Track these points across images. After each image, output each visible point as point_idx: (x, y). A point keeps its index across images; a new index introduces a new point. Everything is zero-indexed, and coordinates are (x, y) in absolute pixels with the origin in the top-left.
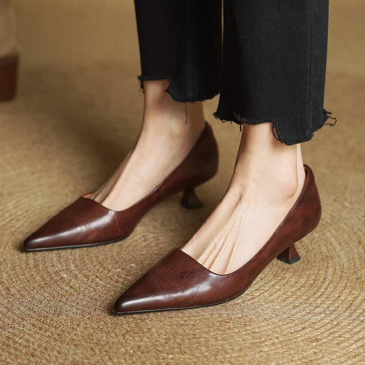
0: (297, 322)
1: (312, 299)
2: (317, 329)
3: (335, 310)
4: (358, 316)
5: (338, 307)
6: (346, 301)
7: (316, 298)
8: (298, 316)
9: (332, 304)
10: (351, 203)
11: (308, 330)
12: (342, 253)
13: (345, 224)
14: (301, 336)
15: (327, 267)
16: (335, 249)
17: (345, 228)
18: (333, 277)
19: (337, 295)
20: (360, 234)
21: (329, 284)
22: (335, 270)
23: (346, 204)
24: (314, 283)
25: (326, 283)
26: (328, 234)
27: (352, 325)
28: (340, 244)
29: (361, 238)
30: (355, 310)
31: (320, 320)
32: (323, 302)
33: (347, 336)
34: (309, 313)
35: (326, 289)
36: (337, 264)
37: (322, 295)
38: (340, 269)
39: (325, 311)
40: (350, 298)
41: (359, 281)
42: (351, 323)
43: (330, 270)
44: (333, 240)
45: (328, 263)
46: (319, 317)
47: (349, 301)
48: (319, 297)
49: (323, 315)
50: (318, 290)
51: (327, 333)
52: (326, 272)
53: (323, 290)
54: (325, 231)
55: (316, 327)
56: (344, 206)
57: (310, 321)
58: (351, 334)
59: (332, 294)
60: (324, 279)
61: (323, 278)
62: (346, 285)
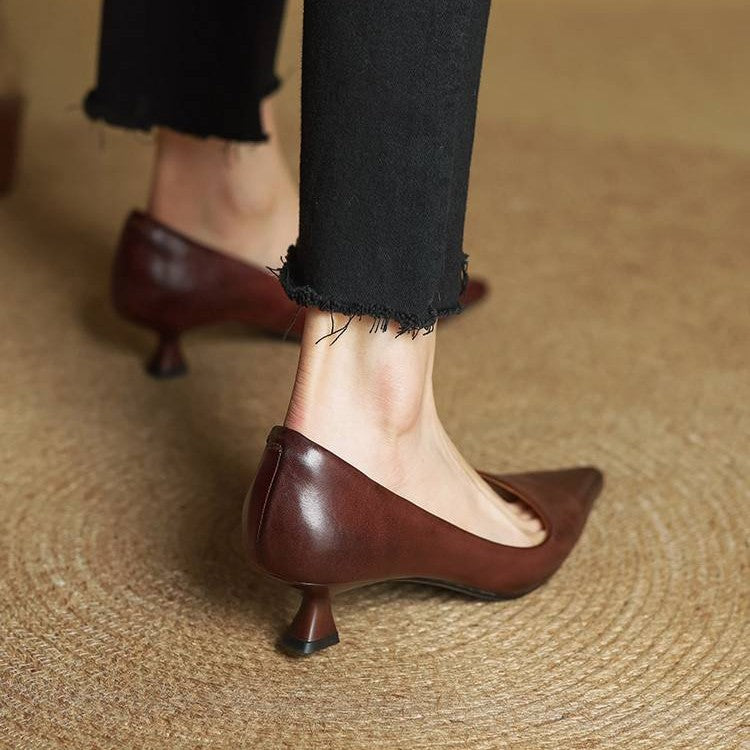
0: (551, 701)
1: (591, 649)
2: (595, 719)
3: (639, 676)
4: (689, 692)
5: (648, 669)
6: (667, 656)
7: (602, 647)
8: (557, 687)
9: (635, 661)
10: (704, 436)
11: (574, 720)
12: (671, 549)
13: (686, 483)
14: (557, 734)
15: (635, 579)
16: (656, 537)
17: (685, 491)
18: (645, 602)
19: (649, 643)
20: (716, 505)
21: (633, 617)
22: (651, 585)
23: (694, 438)
24: (601, 612)
25: (629, 615)
26: (645, 505)
27: (672, 710)
28: (669, 526)
29: (715, 514)
30: (684, 678)
31: (603, 698)
32: (615, 658)
33: (660, 735)
34: (582, 680)
35: (627, 627)
36: (657, 574)
37: (614, 641)
38: (663, 584)
39: (618, 676)
40: (676, 650)
41: (700, 613)
42: (672, 706)
43: (641, 586)
44: (655, 516)
45: (637, 570)
46: (601, 692)
47: (674, 656)
48: (607, 646)
49: (612, 687)
50: (608, 629)
51: (617, 727)
52: (631, 589)
53: (619, 629)
54: (640, 498)
55: (594, 713)
56: (688, 443)
57: (582, 699)
58: (668, 733)
59: (638, 641)
60: (626, 604)
61: (621, 602)
62: (671, 620)
